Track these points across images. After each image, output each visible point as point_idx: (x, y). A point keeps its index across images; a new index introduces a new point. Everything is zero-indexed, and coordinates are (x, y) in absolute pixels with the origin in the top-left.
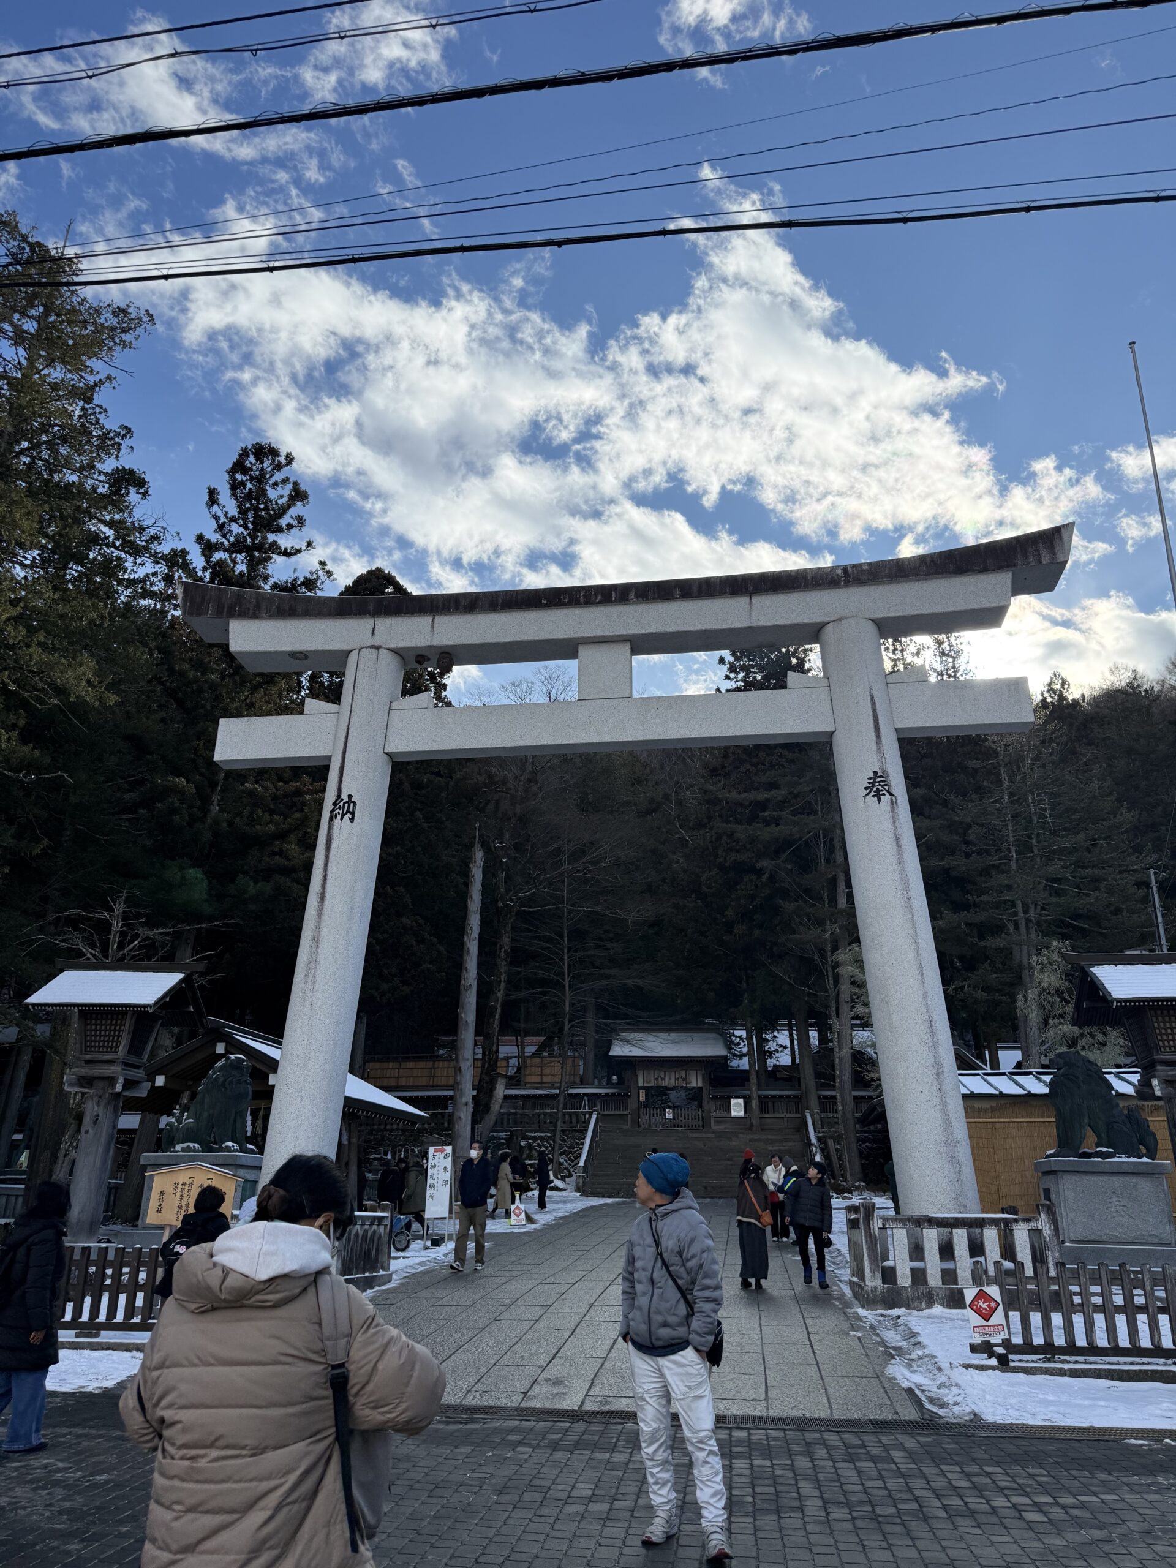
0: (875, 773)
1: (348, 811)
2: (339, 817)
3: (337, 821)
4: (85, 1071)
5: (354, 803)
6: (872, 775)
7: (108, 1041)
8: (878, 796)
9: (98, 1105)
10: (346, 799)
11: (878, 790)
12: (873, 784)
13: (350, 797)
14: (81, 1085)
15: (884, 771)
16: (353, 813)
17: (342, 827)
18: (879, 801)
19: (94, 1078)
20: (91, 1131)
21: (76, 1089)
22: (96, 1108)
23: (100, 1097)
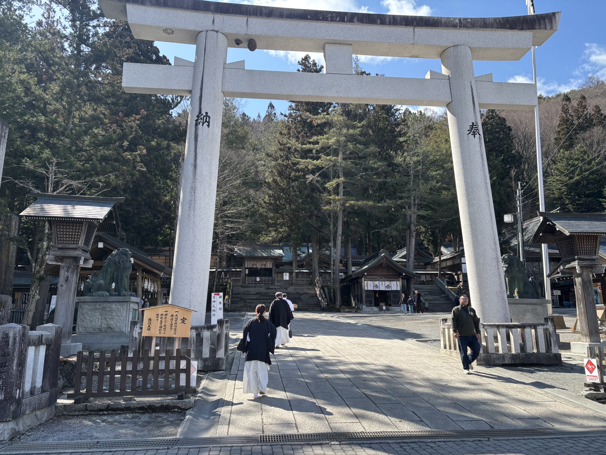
0: (473, 123)
1: (206, 121)
2: (201, 124)
3: (200, 126)
4: (59, 253)
5: (209, 117)
6: (471, 124)
7: (72, 238)
8: (474, 134)
9: (67, 271)
10: (204, 114)
11: (474, 132)
12: (472, 128)
13: (207, 113)
14: (57, 261)
15: (477, 123)
16: (209, 122)
17: (203, 129)
18: (474, 137)
19: (64, 257)
20: (64, 285)
21: (54, 263)
22: (66, 273)
23: (68, 267)
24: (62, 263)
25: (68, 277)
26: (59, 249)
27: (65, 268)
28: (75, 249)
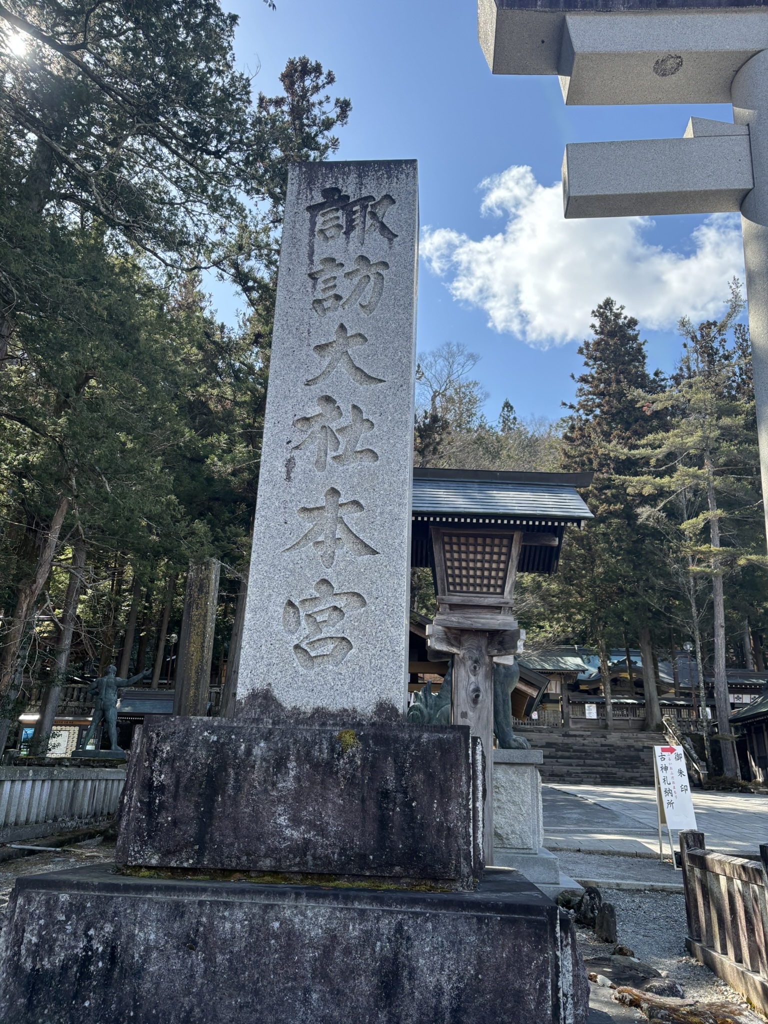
14: (451, 644)
19: (466, 631)
20: (470, 714)
21: (443, 647)
22: (473, 678)
23: (476, 661)
24: (458, 648)
25: (477, 690)
26: (453, 607)
27: (469, 663)
28: (497, 608)
